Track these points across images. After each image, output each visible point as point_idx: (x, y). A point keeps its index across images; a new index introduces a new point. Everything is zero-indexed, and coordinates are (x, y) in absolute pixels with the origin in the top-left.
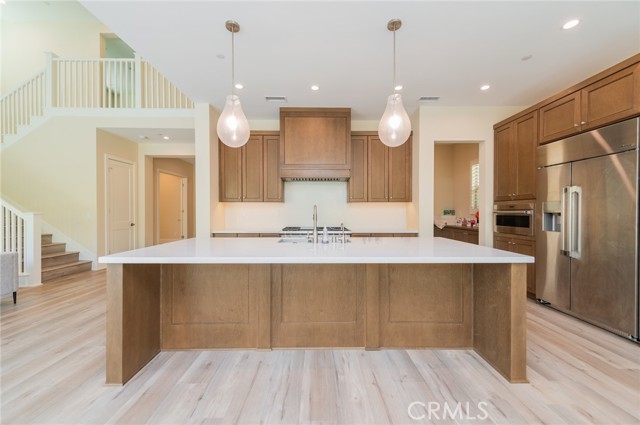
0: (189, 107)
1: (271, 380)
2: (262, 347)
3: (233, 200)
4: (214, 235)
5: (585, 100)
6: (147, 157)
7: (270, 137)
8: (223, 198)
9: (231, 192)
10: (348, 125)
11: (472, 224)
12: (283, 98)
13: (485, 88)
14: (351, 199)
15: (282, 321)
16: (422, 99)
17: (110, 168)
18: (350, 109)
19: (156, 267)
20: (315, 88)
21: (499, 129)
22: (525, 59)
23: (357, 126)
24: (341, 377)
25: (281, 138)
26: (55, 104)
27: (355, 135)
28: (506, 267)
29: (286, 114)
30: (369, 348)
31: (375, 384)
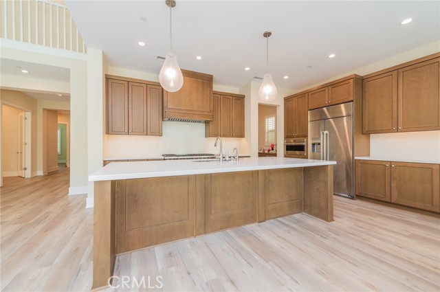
0: (80, 51)
1: (223, 250)
2: (199, 234)
3: (120, 133)
5: (330, 92)
7: (152, 86)
8: (110, 131)
10: (211, 87)
11: (269, 151)
13: (286, 77)
14: (208, 135)
15: (211, 214)
16: (255, 77)
18: (212, 76)
21: (287, 100)
22: (309, 67)
23: (217, 88)
24: (260, 239)
27: (215, 93)
28: (325, 167)
31: (279, 237)
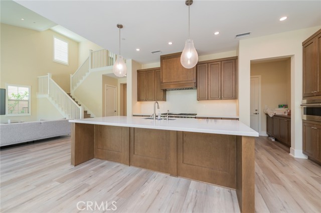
3: (143, 100)
4: (134, 116)
6: (121, 84)
7: (158, 70)
8: (139, 99)
9: (142, 97)
12: (159, 51)
13: (283, 19)
15: (134, 154)
16: (237, 36)
17: (107, 90)
19: (93, 125)
20: (170, 43)
21: (307, 44)
25: (161, 70)
26: (92, 68)
29: (164, 58)
30: (172, 175)
31: (159, 191)
